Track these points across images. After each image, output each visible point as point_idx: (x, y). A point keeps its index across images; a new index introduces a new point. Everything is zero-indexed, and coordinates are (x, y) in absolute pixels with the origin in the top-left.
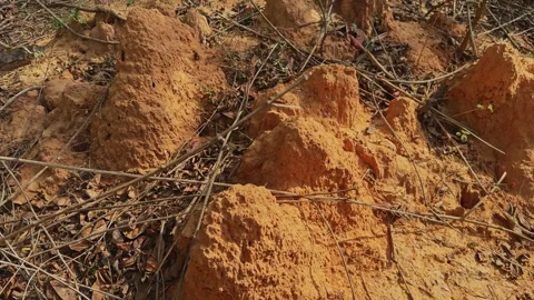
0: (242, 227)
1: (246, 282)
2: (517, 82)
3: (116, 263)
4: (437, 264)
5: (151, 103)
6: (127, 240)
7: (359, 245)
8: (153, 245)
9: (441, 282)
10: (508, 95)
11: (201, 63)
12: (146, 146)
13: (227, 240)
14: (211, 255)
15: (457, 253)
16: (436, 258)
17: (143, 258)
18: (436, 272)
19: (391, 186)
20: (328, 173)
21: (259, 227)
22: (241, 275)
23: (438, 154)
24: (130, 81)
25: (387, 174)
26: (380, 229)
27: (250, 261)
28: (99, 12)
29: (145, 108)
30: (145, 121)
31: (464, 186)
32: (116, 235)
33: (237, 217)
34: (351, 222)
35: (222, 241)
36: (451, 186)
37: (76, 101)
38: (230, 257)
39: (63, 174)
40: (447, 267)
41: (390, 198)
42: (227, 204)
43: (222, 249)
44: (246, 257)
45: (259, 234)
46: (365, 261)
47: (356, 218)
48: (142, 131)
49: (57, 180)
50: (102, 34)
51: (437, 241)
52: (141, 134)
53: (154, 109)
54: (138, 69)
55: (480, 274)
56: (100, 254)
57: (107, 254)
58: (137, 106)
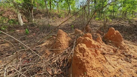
0: (82, 49)
1: (84, 61)
2: (115, 33)
3: (58, 66)
4: (115, 61)
5: (62, 41)
6: (60, 62)
7: (100, 59)
8: (64, 62)
9: (117, 64)
10: (115, 35)
11: (68, 37)
12: (61, 48)
13: (80, 52)
14: (77, 55)
15: (118, 59)
16: (114, 60)
17: (63, 65)
18: (116, 62)
19: (102, 49)
20: (92, 45)
21: (85, 49)
22: (83, 60)
23: (107, 45)
24: (59, 39)
25: (100, 48)
26: (103, 56)
27: (84, 57)
28: (53, 35)
29: (61, 42)
30: (61, 44)
31: (113, 49)
32: (58, 61)
33: (81, 48)
34: (98, 55)
35: (79, 53)
36: (111, 49)
37: (51, 44)
38: (81, 56)
39: (49, 54)
40: (117, 62)
41: (102, 51)
42: (79, 46)
43: (79, 54)
44: (84, 56)
45: (85, 51)
46: (102, 61)
47: (98, 54)
48: (61, 46)
49: (48, 55)
50: (53, 38)
51: (113, 57)
52: (60, 46)
53: (62, 42)
54: (60, 37)
55: (124, 62)
56: (55, 65)
57: (57, 65)
58: (60, 42)
